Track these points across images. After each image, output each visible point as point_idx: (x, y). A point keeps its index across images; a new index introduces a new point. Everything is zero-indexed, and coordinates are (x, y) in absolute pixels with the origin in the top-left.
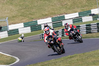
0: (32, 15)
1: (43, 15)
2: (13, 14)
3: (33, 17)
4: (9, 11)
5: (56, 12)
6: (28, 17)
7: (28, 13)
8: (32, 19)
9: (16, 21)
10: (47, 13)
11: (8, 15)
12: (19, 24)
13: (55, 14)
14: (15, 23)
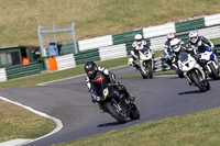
0: (131, 17)
1: (155, 16)
2: (89, 15)
3: (132, 22)
4: (79, 10)
5: (185, 10)
6: (123, 22)
7: (122, 12)
8: (132, 25)
9: (97, 30)
10: (164, 12)
11: (77, 18)
12: (103, 38)
13: (182, 14)
14: (93, 37)
